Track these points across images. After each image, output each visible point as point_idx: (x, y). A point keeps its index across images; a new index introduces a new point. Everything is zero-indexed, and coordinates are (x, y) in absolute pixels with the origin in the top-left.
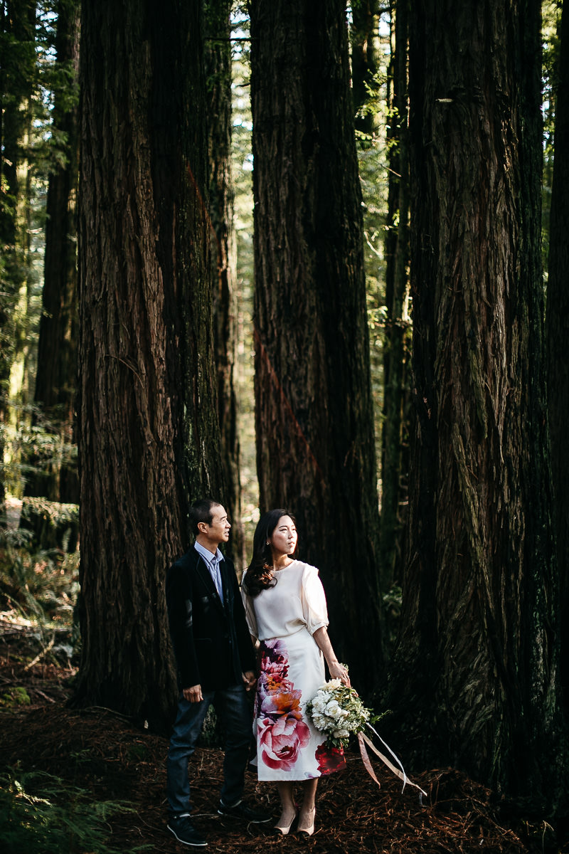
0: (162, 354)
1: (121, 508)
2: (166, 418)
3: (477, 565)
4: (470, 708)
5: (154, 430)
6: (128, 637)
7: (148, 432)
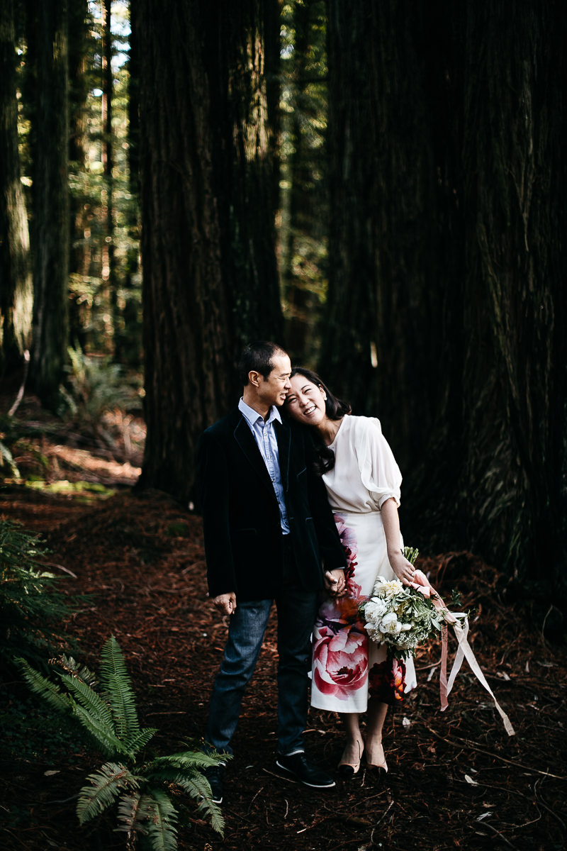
0: (208, 156)
1: (172, 304)
2: (212, 217)
3: (500, 353)
4: (490, 495)
5: (201, 229)
6: (179, 424)
7: (195, 230)
